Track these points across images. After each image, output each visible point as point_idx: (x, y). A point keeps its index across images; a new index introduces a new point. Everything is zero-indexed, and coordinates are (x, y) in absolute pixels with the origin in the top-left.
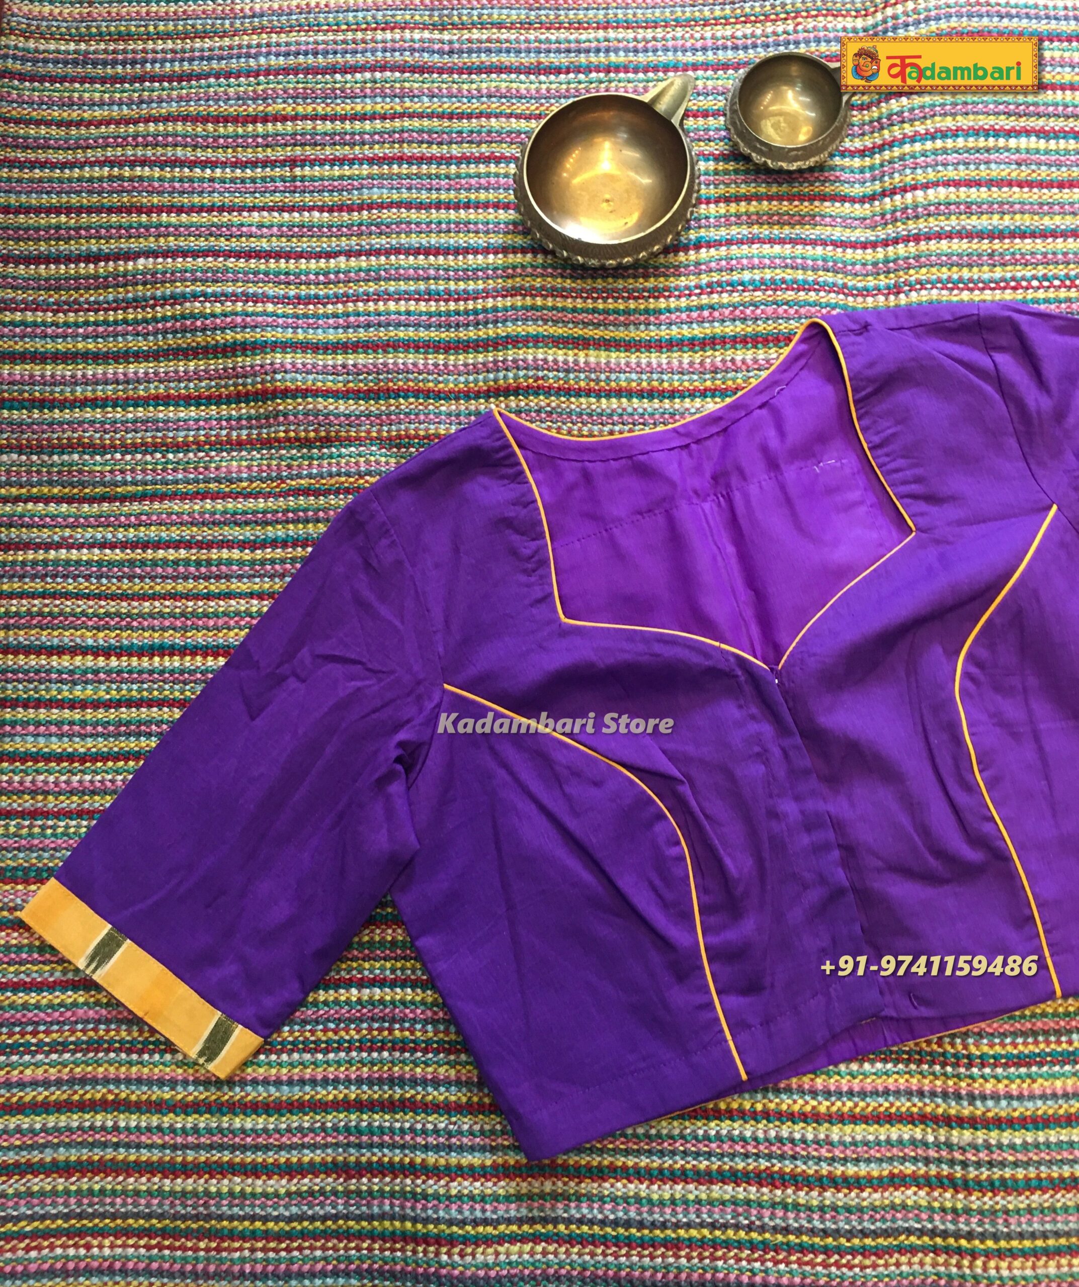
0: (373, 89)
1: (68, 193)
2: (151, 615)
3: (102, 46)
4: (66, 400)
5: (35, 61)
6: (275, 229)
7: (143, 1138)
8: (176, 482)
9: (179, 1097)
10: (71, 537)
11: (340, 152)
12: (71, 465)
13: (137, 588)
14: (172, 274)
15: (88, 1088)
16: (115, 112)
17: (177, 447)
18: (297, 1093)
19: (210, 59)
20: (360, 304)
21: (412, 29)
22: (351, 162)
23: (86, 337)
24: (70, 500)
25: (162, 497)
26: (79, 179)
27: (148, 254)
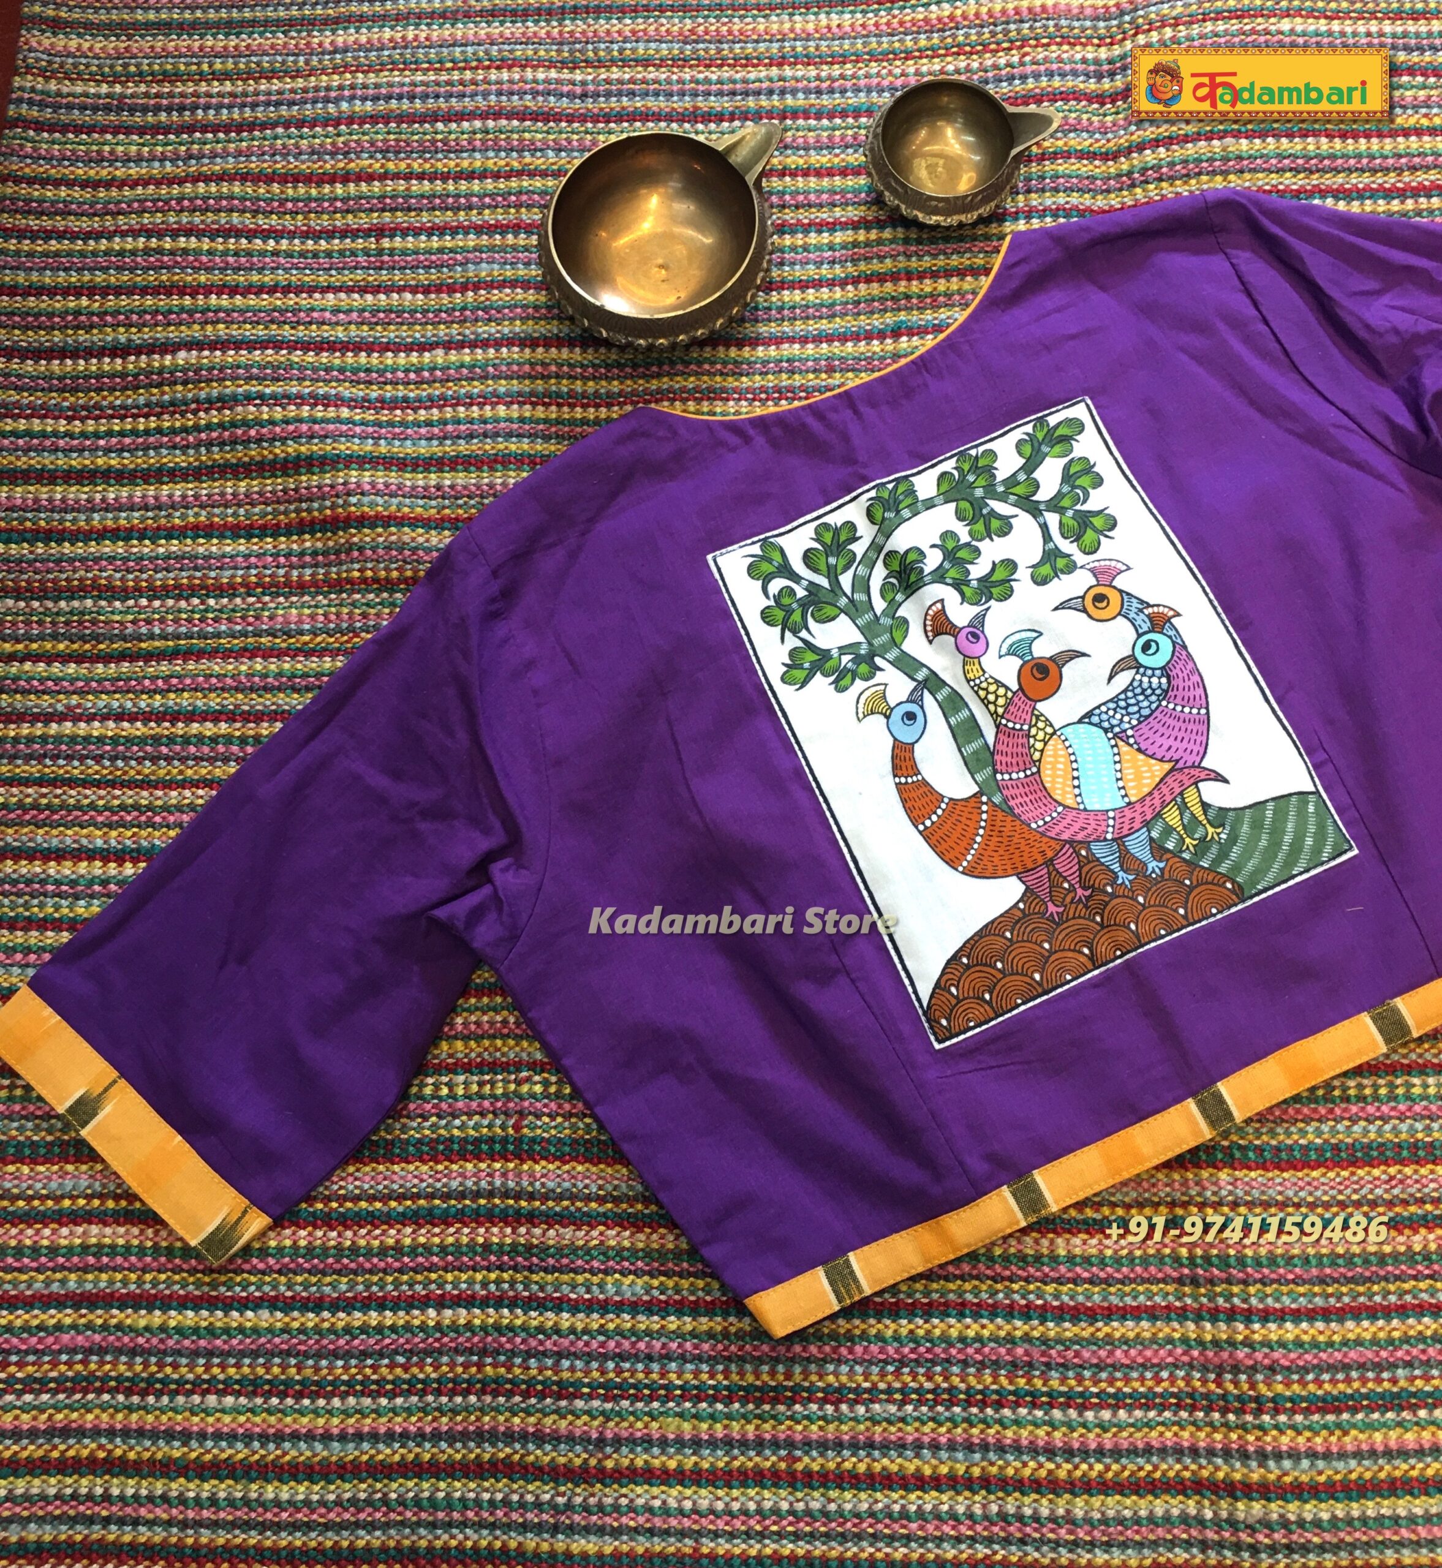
0: (484, 141)
1: (91, 270)
2: (179, 808)
3: (143, 88)
4: (79, 530)
5: (56, 107)
6: (355, 315)
7: (143, 1512)
8: (218, 635)
9: (193, 1455)
10: (79, 706)
11: (439, 218)
12: (82, 613)
13: (162, 773)
14: (221, 370)
15: (71, 1441)
16: (156, 169)
17: (220, 590)
18: (351, 1453)
19: (278, 104)
20: (461, 409)
21: (535, 68)
22: (454, 231)
23: (107, 451)
24: (79, 659)
25: (199, 655)
26: (107, 253)
27: (191, 345)
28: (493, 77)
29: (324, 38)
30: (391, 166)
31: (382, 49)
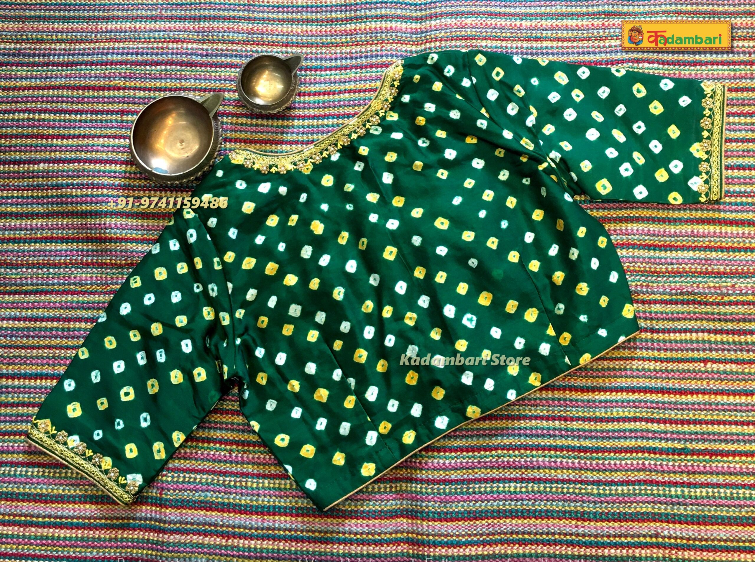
0: (165, 75)
1: (6, 127)
2: (37, 357)
3: (28, 46)
6: (110, 148)
8: (53, 284)
13: (30, 342)
14: (57, 172)
16: (33, 83)
17: (55, 265)
19: (83, 55)
21: (187, 43)
23: (12, 204)
25: (46, 293)
26: (13, 120)
27: (45, 161)
28: (170, 47)
29: (102, 25)
30: (127, 84)
31: (126, 32)
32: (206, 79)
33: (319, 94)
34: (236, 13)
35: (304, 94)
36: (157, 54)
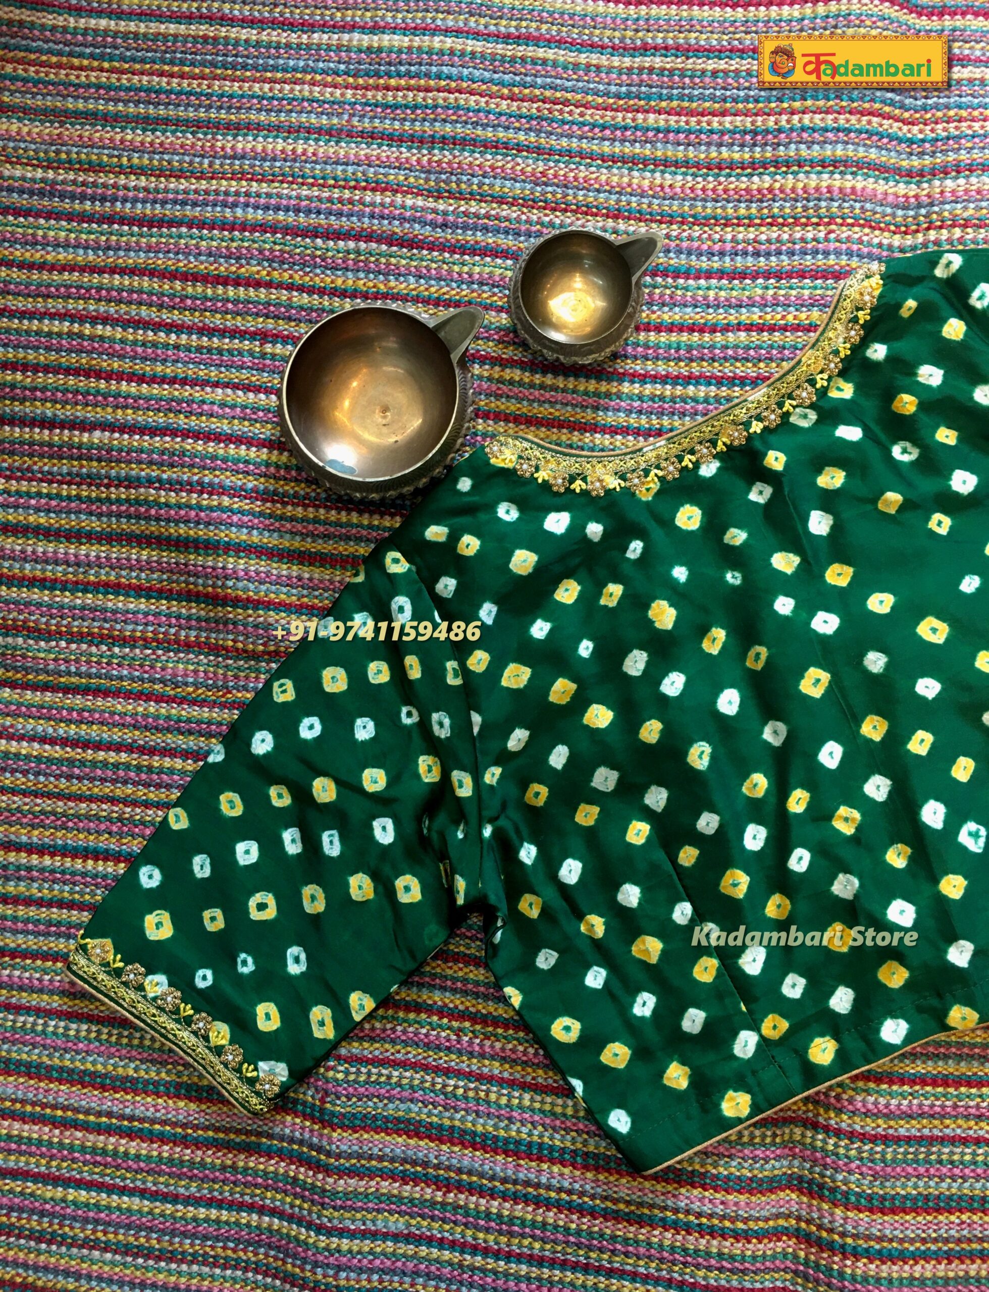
0: (356, 262)
1: (25, 348)
2: (88, 817)
3: (71, 176)
4: (13, 576)
8: (121, 678)
10: (12, 726)
12: (15, 648)
13: (74, 788)
14: (128, 453)
16: (80, 257)
17: (124, 641)
19: (184, 203)
23: (38, 510)
24: (13, 685)
25: (106, 693)
27: (104, 426)
28: (368, 199)
29: (224, 142)
30: (275, 274)
31: (274, 159)
32: (440, 279)
33: (681, 329)
34: (511, 134)
35: (647, 328)
36: (340, 214)
